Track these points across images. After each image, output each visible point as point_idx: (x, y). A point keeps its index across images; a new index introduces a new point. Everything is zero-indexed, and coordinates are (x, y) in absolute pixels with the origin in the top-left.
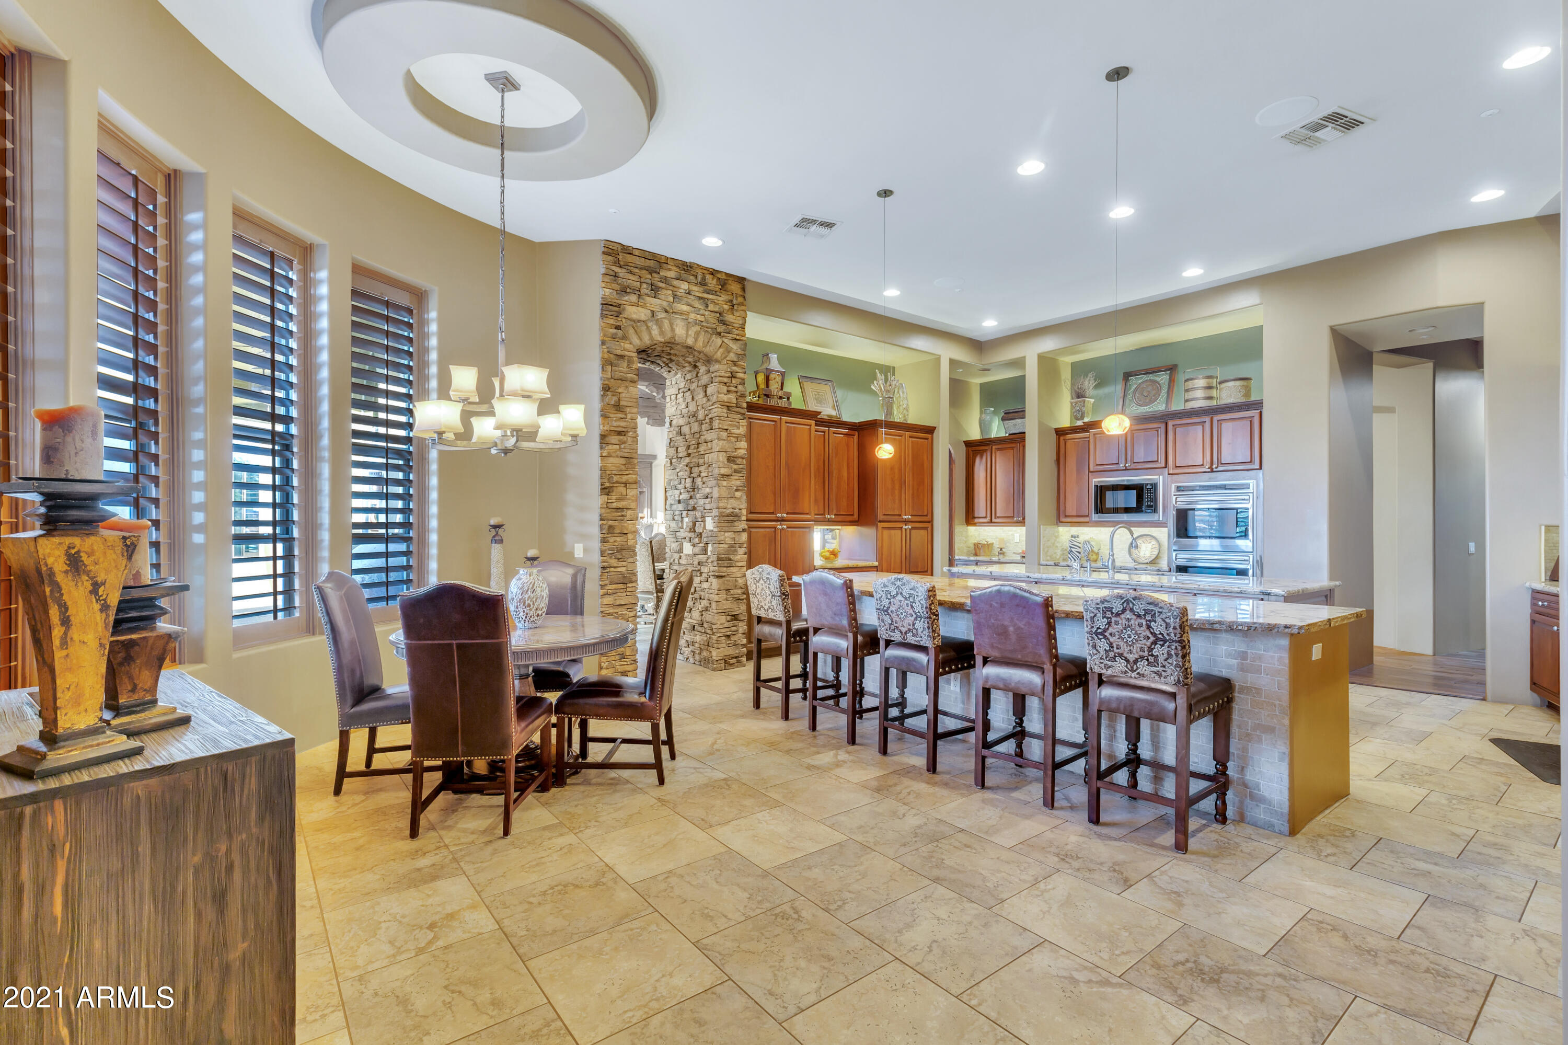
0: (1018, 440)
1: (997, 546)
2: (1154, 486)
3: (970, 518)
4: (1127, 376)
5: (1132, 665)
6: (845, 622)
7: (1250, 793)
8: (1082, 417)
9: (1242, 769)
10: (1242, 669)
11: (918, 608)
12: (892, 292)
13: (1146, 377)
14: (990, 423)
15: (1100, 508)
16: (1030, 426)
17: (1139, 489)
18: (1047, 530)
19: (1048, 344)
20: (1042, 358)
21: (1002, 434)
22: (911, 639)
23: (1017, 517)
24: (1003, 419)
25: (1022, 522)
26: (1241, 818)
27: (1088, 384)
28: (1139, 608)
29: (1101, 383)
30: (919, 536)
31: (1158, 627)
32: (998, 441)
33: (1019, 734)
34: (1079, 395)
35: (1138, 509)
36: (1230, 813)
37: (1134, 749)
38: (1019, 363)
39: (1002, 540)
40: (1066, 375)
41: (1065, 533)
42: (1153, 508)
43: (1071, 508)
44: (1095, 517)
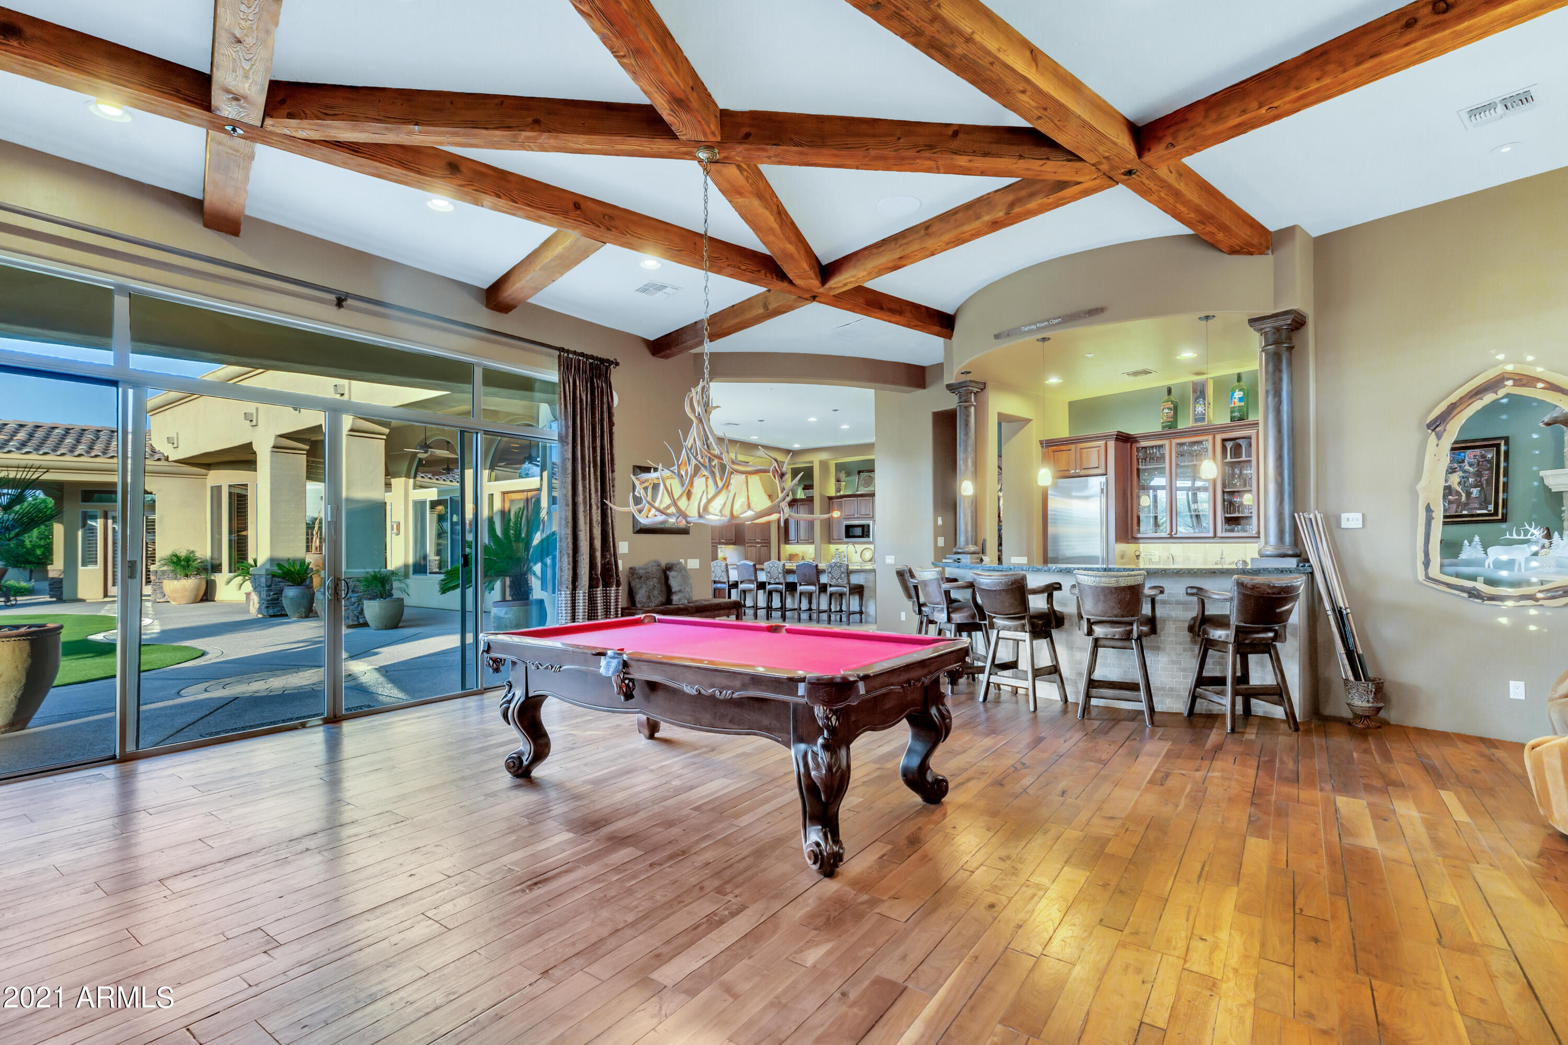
0: (810, 500)
1: (801, 555)
2: (869, 526)
3: (787, 541)
4: (859, 472)
5: (837, 580)
6: (753, 578)
7: (868, 615)
8: (840, 492)
9: (866, 609)
10: (866, 582)
11: (779, 570)
12: (754, 437)
13: (867, 474)
14: (797, 489)
15: (848, 535)
16: (816, 493)
17: (862, 526)
18: (824, 547)
19: (824, 456)
20: (821, 462)
21: (803, 497)
22: (777, 581)
23: (810, 540)
24: (804, 489)
25: (812, 543)
26: (866, 622)
27: (842, 476)
28: (838, 565)
29: (848, 474)
30: (764, 550)
31: (842, 569)
32: (802, 500)
33: (810, 609)
34: (838, 481)
35: (862, 536)
36: (863, 620)
37: (841, 608)
38: (812, 462)
39: (803, 553)
40: (833, 470)
41: (833, 547)
42: (868, 536)
43: (835, 535)
44: (846, 540)
